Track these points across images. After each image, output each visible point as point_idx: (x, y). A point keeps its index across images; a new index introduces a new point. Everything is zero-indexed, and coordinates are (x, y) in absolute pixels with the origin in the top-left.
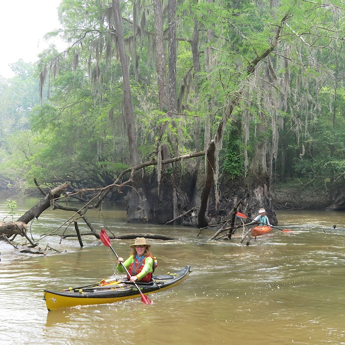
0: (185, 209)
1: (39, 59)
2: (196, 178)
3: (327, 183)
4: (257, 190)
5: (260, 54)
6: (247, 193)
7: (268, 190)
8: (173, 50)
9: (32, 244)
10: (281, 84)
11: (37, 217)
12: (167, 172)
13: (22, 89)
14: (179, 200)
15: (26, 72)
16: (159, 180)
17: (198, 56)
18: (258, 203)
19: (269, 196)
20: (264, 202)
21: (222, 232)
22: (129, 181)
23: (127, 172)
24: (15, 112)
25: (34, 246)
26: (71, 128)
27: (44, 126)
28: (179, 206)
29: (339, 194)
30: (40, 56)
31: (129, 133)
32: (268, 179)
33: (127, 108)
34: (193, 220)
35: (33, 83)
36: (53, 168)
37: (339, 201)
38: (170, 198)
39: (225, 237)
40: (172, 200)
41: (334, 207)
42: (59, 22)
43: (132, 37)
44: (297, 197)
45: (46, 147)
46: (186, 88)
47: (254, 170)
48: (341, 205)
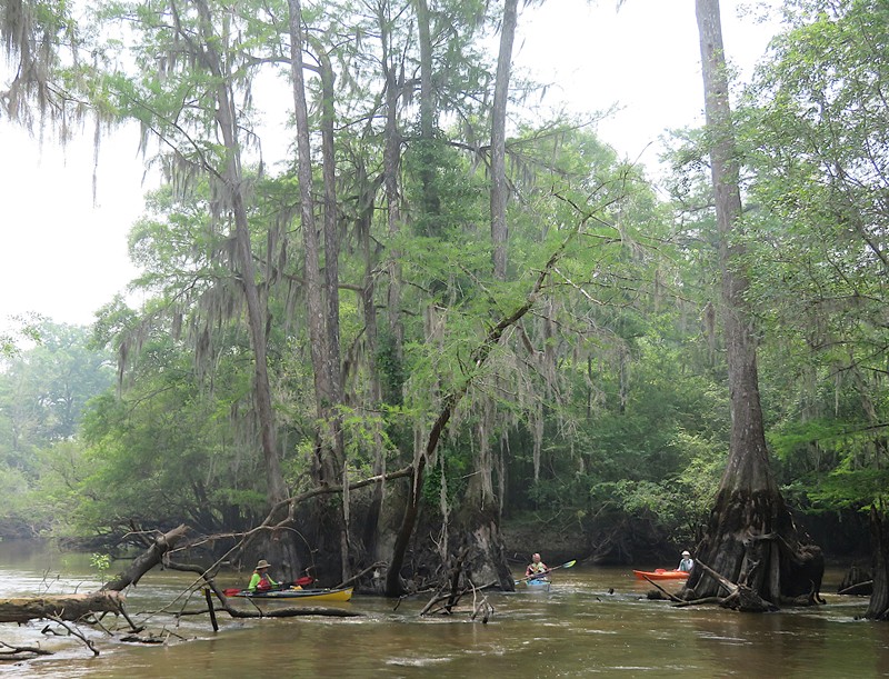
0: (362, 566)
1: (96, 319)
2: (377, 514)
3: (583, 519)
4: (480, 531)
5: (509, 314)
6: (464, 537)
7: (497, 532)
8: (334, 304)
9: (134, 628)
10: (541, 361)
11: (135, 583)
12: (330, 504)
13: (51, 368)
14: (350, 550)
15: (57, 339)
16: (346, 518)
17: (374, 313)
18: (482, 553)
19: (499, 541)
20: (491, 552)
21: (436, 602)
22: (287, 520)
23: (283, 505)
24: (38, 407)
25: (138, 631)
26: (151, 433)
27: (105, 431)
28: (351, 561)
29: (603, 536)
30: (98, 314)
31: (265, 441)
32: (496, 513)
33: (261, 400)
34: (377, 584)
35: (69, 357)
36: (118, 501)
37: (604, 549)
38: (335, 547)
39: (441, 612)
40: (339, 551)
41: (596, 559)
42: (129, 259)
43: (264, 284)
44: (532, 543)
45: (105, 465)
46: (352, 365)
47: (473, 499)
48: (607, 555)
